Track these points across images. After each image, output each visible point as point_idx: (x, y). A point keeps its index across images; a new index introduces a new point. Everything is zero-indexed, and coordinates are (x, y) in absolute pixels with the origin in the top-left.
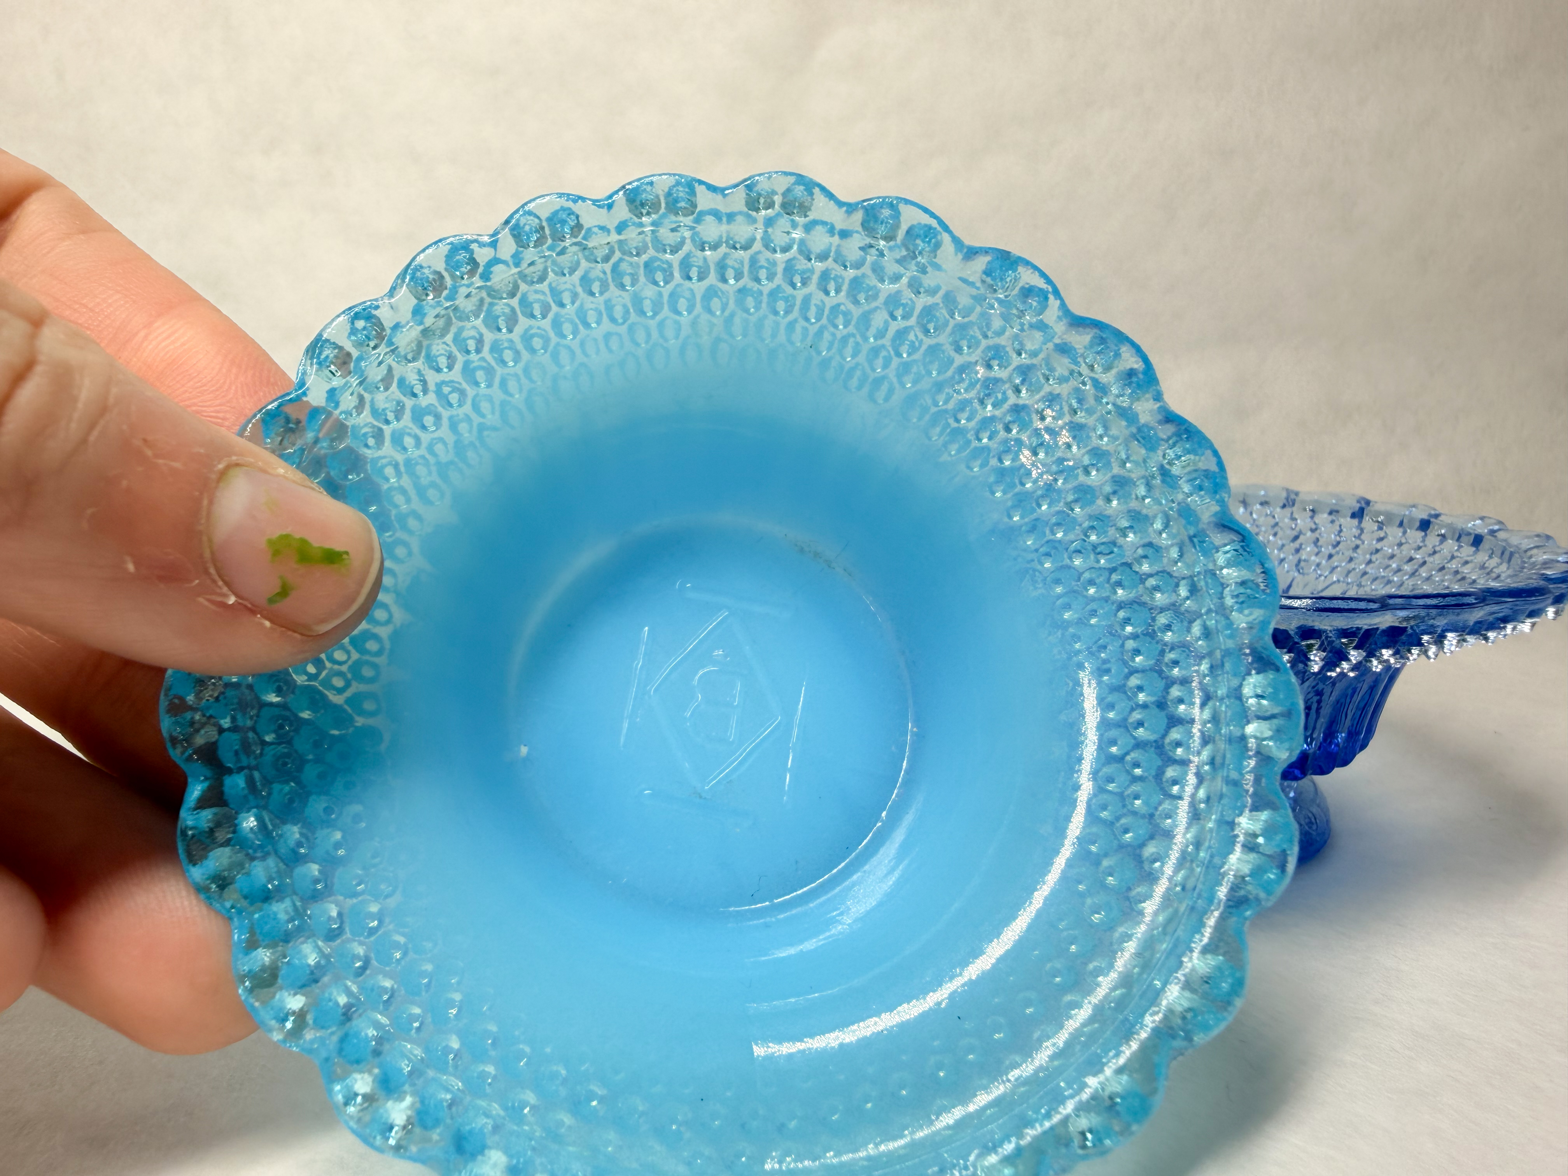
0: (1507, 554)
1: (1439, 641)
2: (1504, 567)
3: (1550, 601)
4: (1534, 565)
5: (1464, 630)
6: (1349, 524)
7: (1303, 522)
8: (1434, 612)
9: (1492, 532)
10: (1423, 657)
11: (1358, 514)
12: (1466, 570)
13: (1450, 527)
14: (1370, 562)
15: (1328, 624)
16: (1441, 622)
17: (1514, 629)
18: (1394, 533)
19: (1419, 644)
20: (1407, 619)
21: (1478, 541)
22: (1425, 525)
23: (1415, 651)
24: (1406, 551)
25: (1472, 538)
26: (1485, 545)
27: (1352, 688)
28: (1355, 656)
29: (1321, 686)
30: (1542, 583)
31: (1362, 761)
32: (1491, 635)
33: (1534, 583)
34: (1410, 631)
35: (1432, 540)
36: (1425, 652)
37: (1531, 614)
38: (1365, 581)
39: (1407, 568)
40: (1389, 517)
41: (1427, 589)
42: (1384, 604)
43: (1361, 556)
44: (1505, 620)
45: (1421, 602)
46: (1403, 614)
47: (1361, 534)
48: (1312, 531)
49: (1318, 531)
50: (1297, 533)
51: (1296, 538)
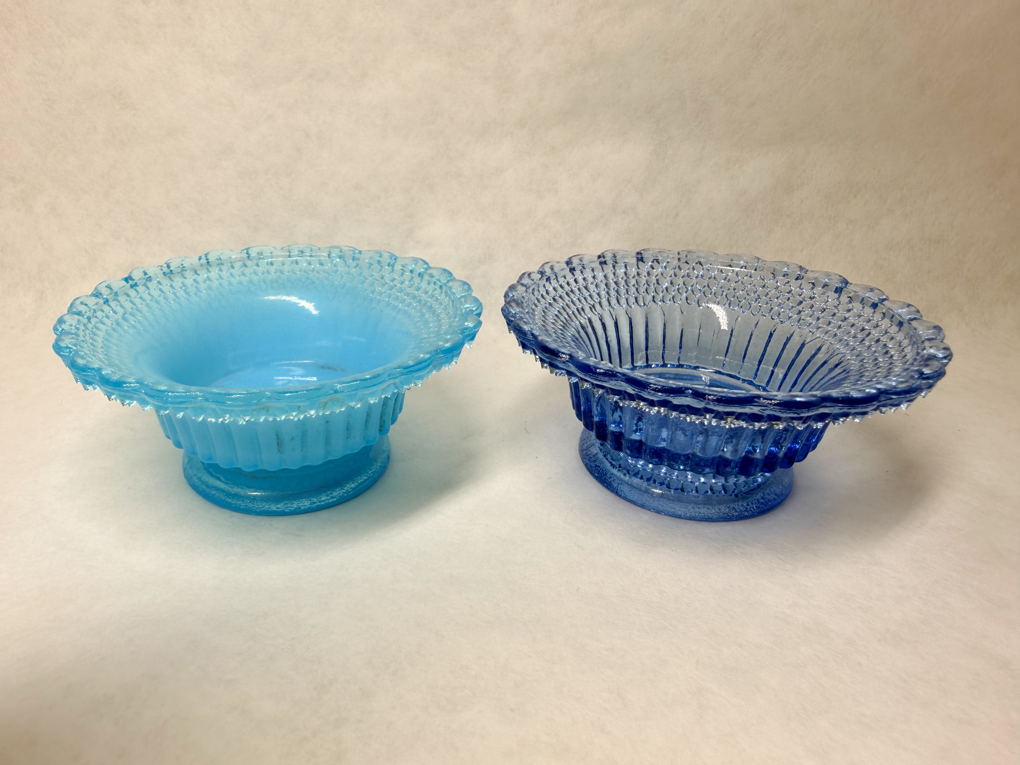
0: (913, 341)
6: (833, 296)
14: (840, 327)
18: (857, 306)
21: (901, 324)
22: (875, 306)
24: (862, 323)
25: (899, 321)
26: (904, 328)
35: (878, 316)
39: (860, 336)
40: (856, 295)
43: (836, 321)
47: (839, 304)
48: (811, 298)
49: (814, 300)
50: (801, 300)
51: (801, 303)
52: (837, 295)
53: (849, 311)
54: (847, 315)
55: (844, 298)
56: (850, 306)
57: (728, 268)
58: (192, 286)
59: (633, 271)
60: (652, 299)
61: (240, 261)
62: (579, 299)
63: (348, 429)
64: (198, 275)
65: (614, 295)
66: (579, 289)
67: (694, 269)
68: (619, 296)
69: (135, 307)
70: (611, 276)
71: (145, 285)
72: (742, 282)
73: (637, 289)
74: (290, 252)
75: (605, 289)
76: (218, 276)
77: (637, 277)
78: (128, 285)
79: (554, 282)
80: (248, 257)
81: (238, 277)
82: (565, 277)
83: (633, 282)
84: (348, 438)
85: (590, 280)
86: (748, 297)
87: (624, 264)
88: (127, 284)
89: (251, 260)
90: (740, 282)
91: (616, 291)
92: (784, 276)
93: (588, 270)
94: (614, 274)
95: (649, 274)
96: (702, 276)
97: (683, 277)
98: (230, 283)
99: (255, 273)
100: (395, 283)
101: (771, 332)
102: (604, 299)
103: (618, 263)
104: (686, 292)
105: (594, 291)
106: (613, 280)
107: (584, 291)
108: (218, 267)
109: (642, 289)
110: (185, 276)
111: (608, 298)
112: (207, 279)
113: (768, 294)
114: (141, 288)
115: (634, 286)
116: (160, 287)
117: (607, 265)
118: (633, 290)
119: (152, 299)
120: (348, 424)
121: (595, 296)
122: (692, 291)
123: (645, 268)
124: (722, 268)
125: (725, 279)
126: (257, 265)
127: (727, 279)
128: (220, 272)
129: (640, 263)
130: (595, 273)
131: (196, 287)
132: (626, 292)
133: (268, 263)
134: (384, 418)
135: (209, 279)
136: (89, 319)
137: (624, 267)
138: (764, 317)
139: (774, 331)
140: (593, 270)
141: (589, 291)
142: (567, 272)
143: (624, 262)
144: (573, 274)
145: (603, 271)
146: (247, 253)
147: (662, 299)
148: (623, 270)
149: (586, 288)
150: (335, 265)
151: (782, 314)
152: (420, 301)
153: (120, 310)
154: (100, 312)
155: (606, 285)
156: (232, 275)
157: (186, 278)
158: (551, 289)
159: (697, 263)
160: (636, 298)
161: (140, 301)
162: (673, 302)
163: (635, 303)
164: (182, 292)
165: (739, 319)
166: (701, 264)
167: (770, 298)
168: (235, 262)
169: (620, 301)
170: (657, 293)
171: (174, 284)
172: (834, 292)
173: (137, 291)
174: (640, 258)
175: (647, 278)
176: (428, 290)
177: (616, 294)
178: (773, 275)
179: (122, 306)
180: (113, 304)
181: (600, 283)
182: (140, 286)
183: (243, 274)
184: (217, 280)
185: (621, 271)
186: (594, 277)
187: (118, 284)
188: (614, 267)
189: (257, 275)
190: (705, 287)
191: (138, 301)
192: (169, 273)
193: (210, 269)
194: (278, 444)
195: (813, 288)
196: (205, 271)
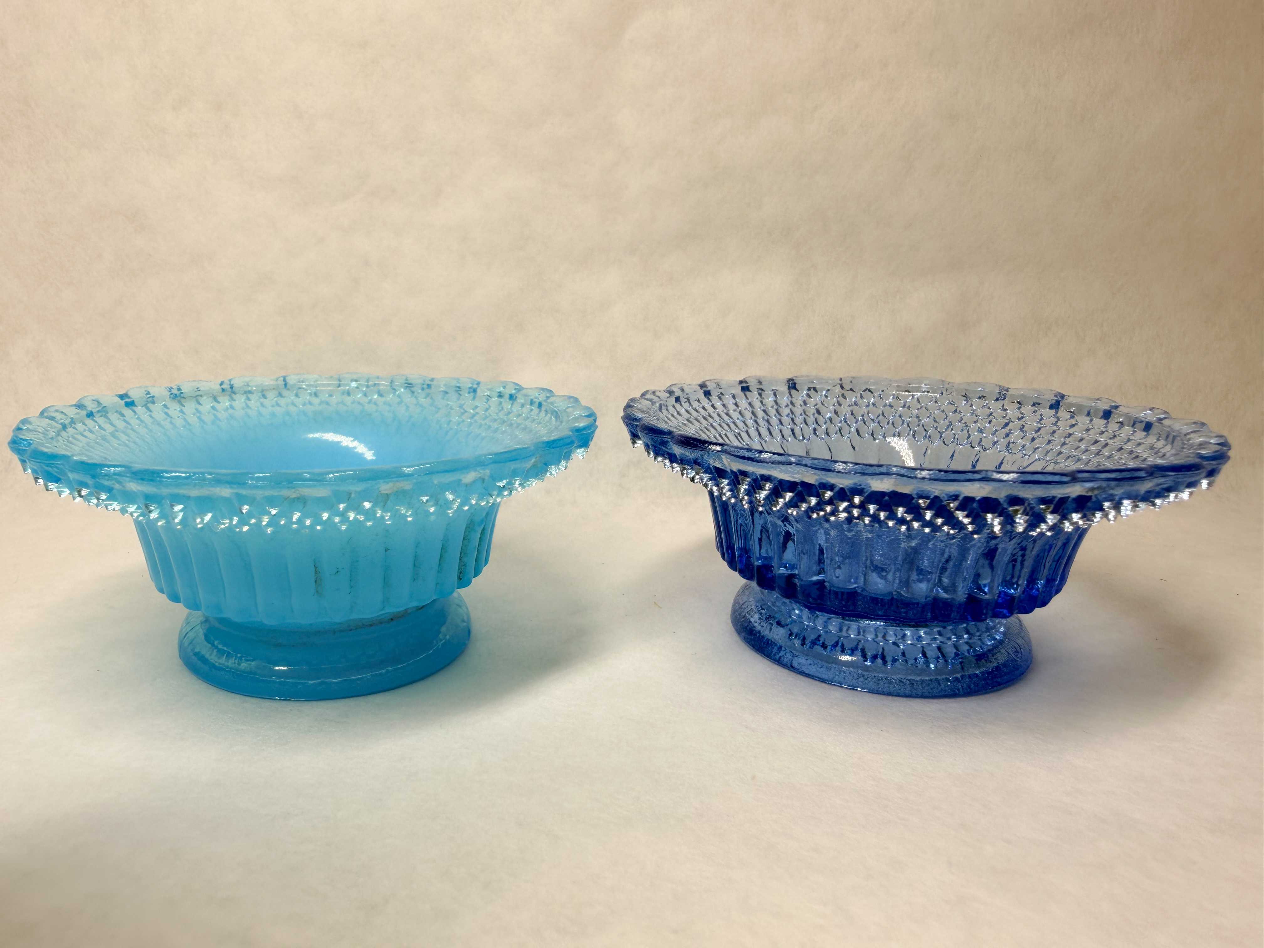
0: (1171, 437)
1: (1117, 506)
2: (1168, 447)
3: (1204, 474)
4: (1191, 446)
5: (1137, 498)
6: (1048, 413)
7: (1013, 412)
8: (1113, 484)
9: (1160, 420)
10: (1105, 519)
11: (1055, 406)
12: (1139, 450)
13: (1127, 416)
14: (1064, 444)
15: (1030, 493)
16: (1118, 492)
17: (1176, 497)
18: (1083, 420)
19: (1101, 509)
20: (1092, 489)
21: (1148, 427)
22: (1107, 415)
23: (1098, 515)
24: (1093, 436)
25: (1143, 425)
26: (1154, 430)
27: (1049, 545)
28: (1051, 519)
29: (1024, 544)
30: (1197, 460)
31: (1057, 601)
32: (1158, 502)
33: (1192, 460)
34: (1094, 499)
35: (1113, 426)
36: (1106, 516)
37: (1190, 485)
38: (1060, 459)
39: (1093, 448)
40: (1080, 408)
41: (1109, 465)
42: (1074, 477)
43: (1058, 439)
44: (1169, 490)
45: (1103, 476)
46: (1089, 485)
47: (1057, 421)
48: (1019, 419)
49: (1024, 419)
50: (1007, 421)
51: (1007, 424)
52: (1053, 412)
53: (1072, 426)
54: (1071, 431)
55: (1063, 413)
56: (1073, 422)
57: (907, 393)
58: (209, 413)
59: (784, 400)
60: (812, 431)
61: (274, 389)
62: (720, 425)
63: (415, 565)
64: (219, 402)
65: (765, 425)
66: (719, 415)
67: (862, 397)
68: (770, 427)
69: (130, 427)
70: (757, 404)
71: (145, 406)
72: (926, 408)
73: (793, 420)
74: (340, 380)
75: (752, 418)
76: (244, 405)
77: (791, 406)
78: (123, 402)
79: (686, 405)
80: (286, 385)
81: (270, 408)
82: (699, 401)
83: (786, 411)
84: (414, 579)
85: (732, 407)
86: (935, 425)
87: (772, 392)
88: (121, 401)
89: (288, 389)
90: (924, 408)
91: (766, 420)
92: (979, 398)
93: (728, 397)
94: (762, 402)
95: (805, 403)
96: (874, 404)
97: (850, 406)
98: (260, 414)
99: (293, 404)
100: (478, 410)
101: (973, 463)
102: (753, 428)
103: (764, 391)
104: (856, 422)
105: (738, 419)
106: (760, 408)
107: (726, 418)
108: (245, 395)
109: (799, 420)
110: (201, 402)
111: (757, 428)
112: (229, 407)
113: (962, 419)
114: (139, 409)
115: (788, 415)
116: (166, 410)
117: (750, 391)
118: (786, 420)
119: (154, 421)
120: (415, 557)
121: (741, 425)
122: (863, 420)
123: (799, 397)
124: (898, 394)
125: (904, 407)
126: (297, 395)
127: (907, 406)
128: (247, 402)
129: (793, 391)
130: (738, 401)
131: (214, 415)
132: (778, 422)
133: (310, 394)
134: (465, 559)
135: (232, 407)
136: (64, 427)
137: (772, 396)
138: (961, 447)
139: (977, 461)
140: (734, 397)
141: (732, 418)
142: (701, 396)
143: (773, 390)
144: (709, 399)
145: (747, 398)
146: (285, 380)
147: (826, 432)
148: (772, 399)
149: (727, 414)
150: (399, 396)
151: (984, 440)
152: (511, 425)
153: (109, 428)
154: (81, 424)
155: (753, 413)
156: (262, 405)
157: (201, 405)
158: (683, 411)
159: (865, 391)
160: (793, 430)
161: (138, 422)
162: (840, 436)
163: (792, 436)
164: (196, 419)
165: (929, 452)
166: (870, 391)
167: (965, 423)
168: (267, 390)
169: (773, 433)
170: (819, 425)
171: (184, 409)
172: (1049, 409)
173: (134, 412)
174: (792, 385)
175: (804, 407)
176: (520, 413)
177: (767, 424)
178: (965, 399)
179: (112, 424)
180: (101, 420)
181: (743, 410)
182: (140, 408)
183: (278, 404)
184: (243, 409)
185: (770, 400)
186: (736, 405)
187: (110, 399)
188: (760, 395)
189: (295, 406)
190: (879, 416)
191: (134, 422)
192: (178, 396)
193: (234, 396)
194: (316, 581)
195: (1019, 408)
196: (227, 398)
